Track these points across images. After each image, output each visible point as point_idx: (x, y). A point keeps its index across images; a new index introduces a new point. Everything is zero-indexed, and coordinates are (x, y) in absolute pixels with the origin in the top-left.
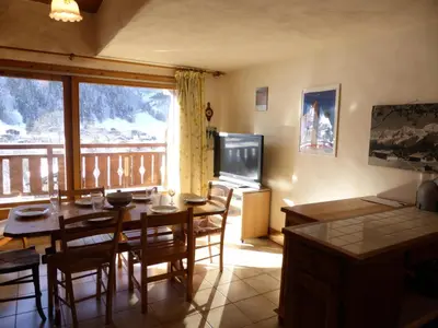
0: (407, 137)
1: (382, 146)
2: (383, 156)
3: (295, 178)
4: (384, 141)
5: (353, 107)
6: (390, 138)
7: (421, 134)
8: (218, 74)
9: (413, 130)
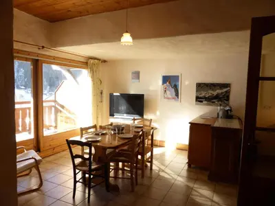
0: (210, 95)
1: (201, 98)
2: (201, 102)
3: (158, 113)
4: (201, 96)
5: (187, 83)
6: (203, 95)
7: (215, 93)
8: (105, 61)
9: (212, 92)
